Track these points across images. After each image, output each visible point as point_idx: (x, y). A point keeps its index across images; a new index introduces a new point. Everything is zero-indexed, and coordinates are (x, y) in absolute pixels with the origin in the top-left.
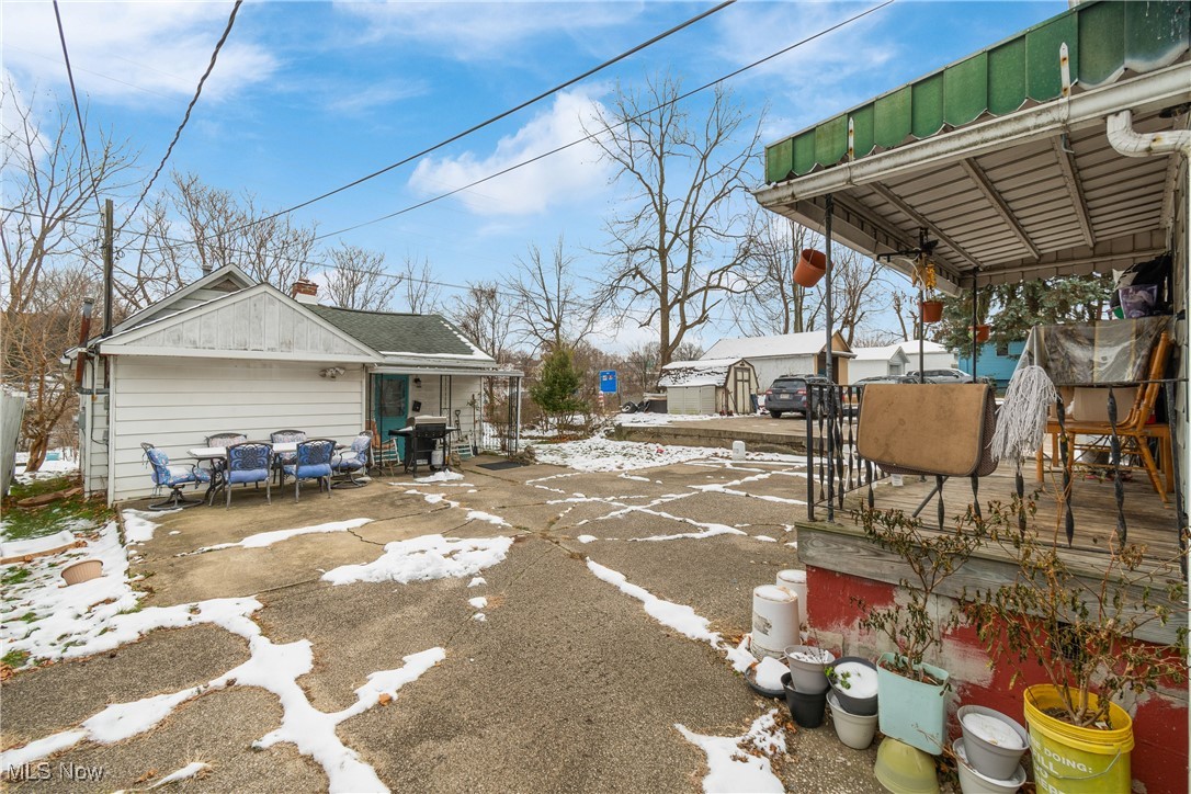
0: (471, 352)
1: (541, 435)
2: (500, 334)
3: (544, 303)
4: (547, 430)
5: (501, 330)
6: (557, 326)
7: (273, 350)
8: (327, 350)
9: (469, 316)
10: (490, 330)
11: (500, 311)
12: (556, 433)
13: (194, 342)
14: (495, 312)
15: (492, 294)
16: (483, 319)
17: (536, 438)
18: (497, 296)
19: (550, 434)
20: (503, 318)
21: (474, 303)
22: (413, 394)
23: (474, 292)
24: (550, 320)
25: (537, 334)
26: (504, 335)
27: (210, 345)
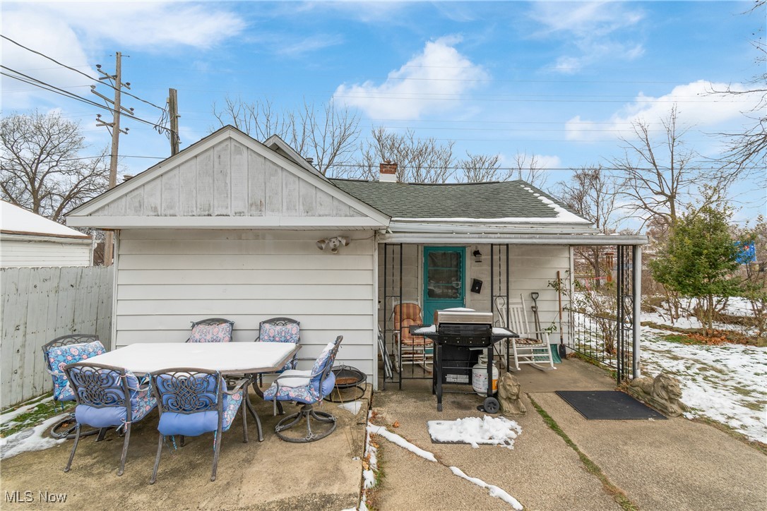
0: (554, 214)
1: (668, 323)
2: (605, 211)
3: (655, 177)
4: (678, 317)
5: (606, 207)
6: (671, 198)
7: (240, 214)
8: (308, 211)
9: (573, 198)
10: (594, 207)
11: (604, 190)
12: (695, 323)
13: (155, 209)
14: (599, 191)
15: (596, 177)
16: (587, 199)
17: (661, 327)
18: (601, 177)
19: (684, 323)
20: (608, 196)
21: (577, 185)
22: (472, 270)
23: (578, 177)
24: (662, 193)
25: (646, 208)
26: (609, 213)
27: (172, 212)
